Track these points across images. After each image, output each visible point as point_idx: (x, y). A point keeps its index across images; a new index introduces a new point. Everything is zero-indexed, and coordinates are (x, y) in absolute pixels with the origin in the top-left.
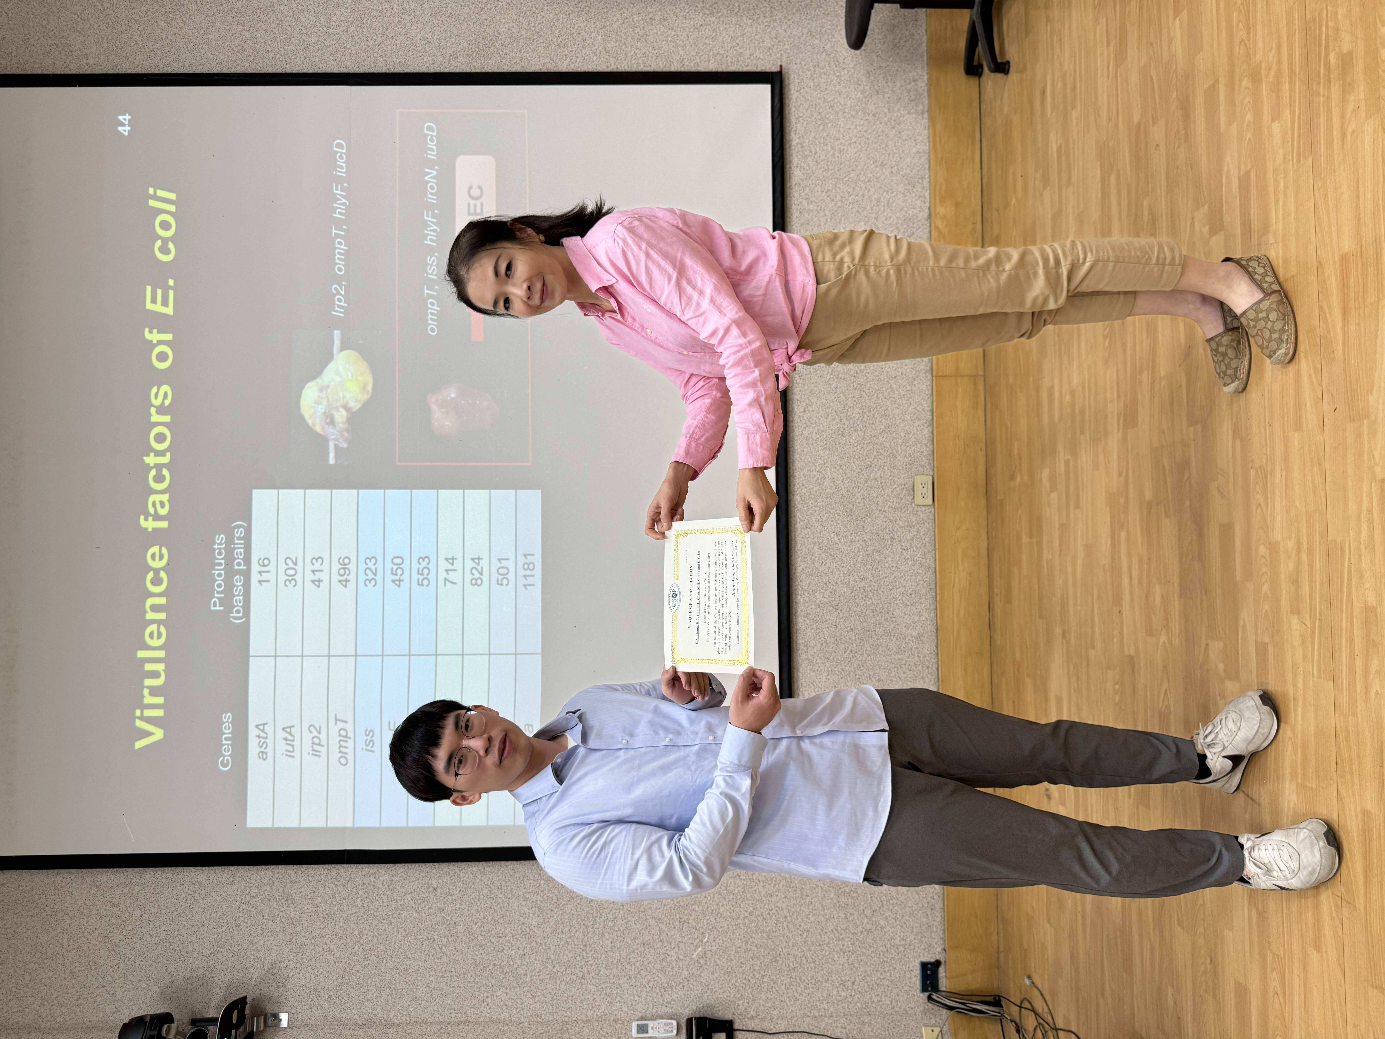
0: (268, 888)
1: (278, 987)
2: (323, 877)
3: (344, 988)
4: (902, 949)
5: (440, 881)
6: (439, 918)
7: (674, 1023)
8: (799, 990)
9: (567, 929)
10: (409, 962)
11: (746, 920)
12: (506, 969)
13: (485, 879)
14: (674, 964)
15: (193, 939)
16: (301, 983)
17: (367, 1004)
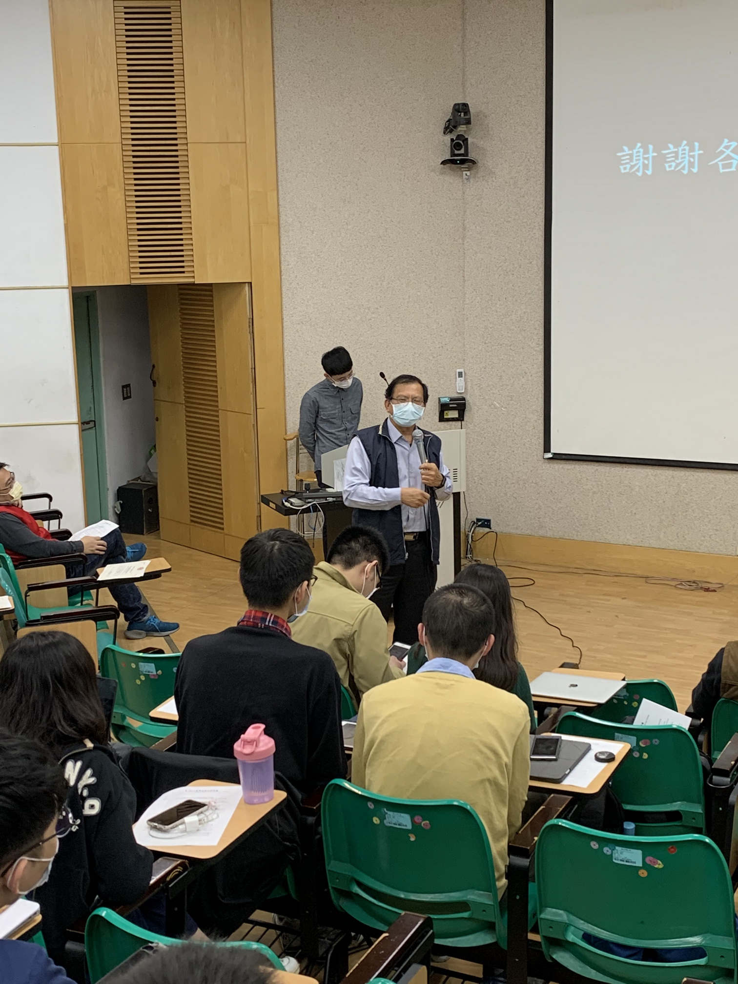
0: (534, 168)
1: (483, 177)
3: (482, 214)
4: (497, 510)
6: (516, 266)
7: (463, 391)
8: (478, 456)
9: (510, 335)
10: (494, 249)
11: (512, 431)
12: (490, 302)
13: (536, 291)
14: (491, 392)
15: (508, 127)
16: (485, 190)
17: (474, 226)
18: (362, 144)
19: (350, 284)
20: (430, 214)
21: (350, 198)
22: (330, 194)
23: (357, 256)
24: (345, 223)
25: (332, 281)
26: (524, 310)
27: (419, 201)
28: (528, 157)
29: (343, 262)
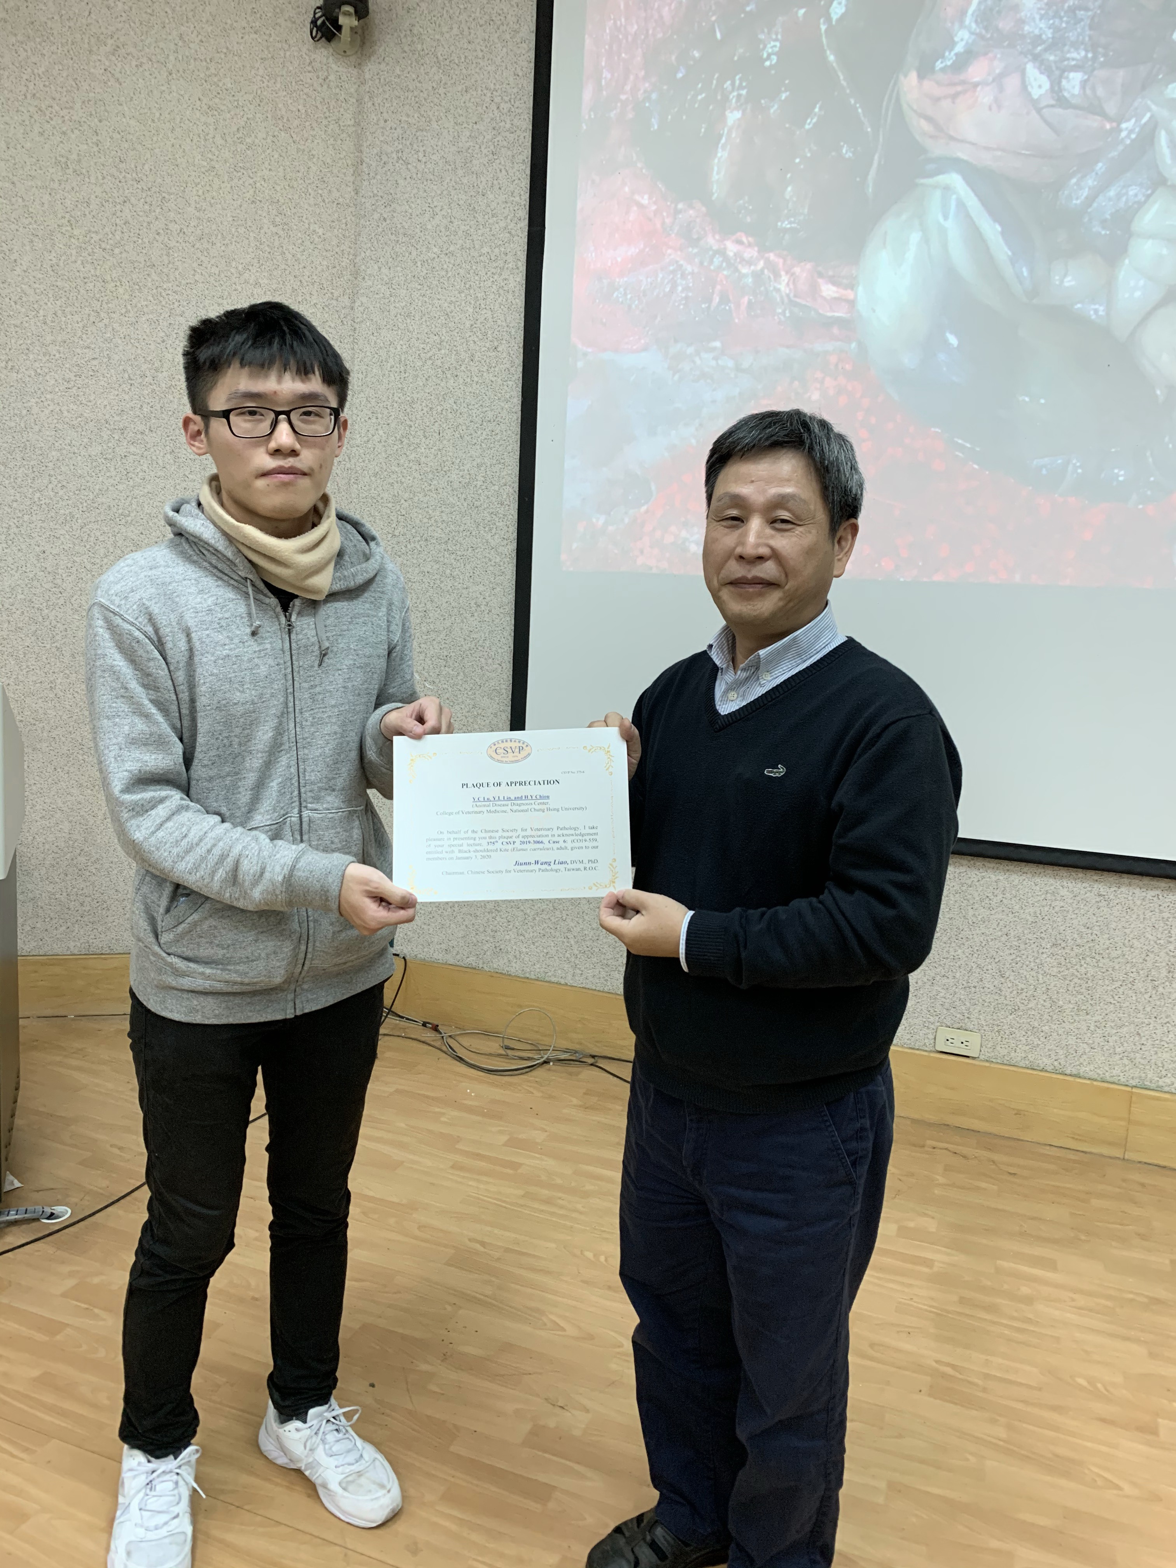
0: (508, 126)
2: (518, 198)
3: (393, 237)
5: (505, 355)
6: (463, 355)
9: (445, 518)
10: (417, 318)
13: (504, 414)
15: (455, 31)
16: (401, 182)
17: (376, 267)
18: (112, 37)
19: (75, 369)
20: (274, 230)
21: (79, 161)
22: (28, 145)
23: (96, 305)
24: (65, 221)
25: (31, 357)
26: (479, 461)
27: (248, 195)
28: (497, 100)
29: (59, 313)
